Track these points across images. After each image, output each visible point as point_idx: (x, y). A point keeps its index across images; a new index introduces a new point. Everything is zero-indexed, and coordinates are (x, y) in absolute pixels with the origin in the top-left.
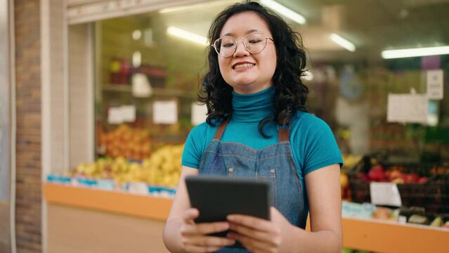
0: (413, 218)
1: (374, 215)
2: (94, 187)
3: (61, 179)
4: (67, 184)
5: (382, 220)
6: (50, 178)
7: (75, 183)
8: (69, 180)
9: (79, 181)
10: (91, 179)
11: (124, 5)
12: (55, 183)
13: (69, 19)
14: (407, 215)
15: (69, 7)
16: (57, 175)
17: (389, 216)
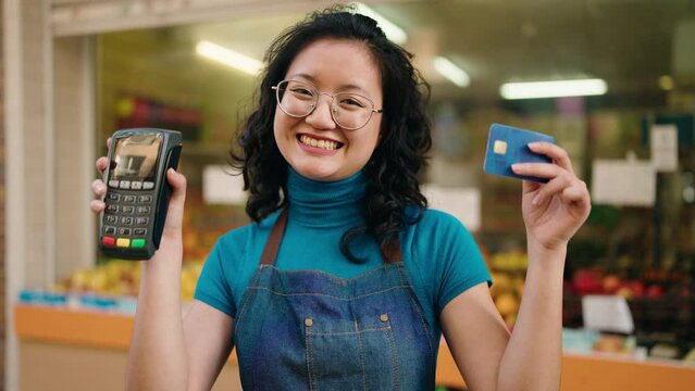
0: (657, 351)
1: (597, 347)
2: (111, 310)
3: (47, 298)
4: (59, 306)
5: (610, 354)
6: (25, 297)
7: (74, 304)
8: (63, 299)
9: (84, 300)
10: (104, 296)
11: (159, 7)
12: (37, 305)
13: (54, 27)
14: (649, 346)
15: (54, 7)
16: (39, 291)
17: (620, 348)
